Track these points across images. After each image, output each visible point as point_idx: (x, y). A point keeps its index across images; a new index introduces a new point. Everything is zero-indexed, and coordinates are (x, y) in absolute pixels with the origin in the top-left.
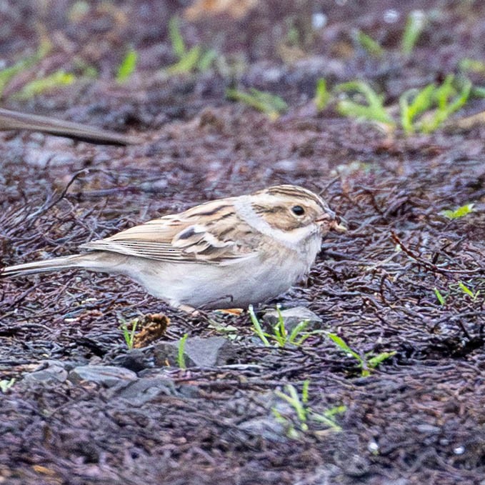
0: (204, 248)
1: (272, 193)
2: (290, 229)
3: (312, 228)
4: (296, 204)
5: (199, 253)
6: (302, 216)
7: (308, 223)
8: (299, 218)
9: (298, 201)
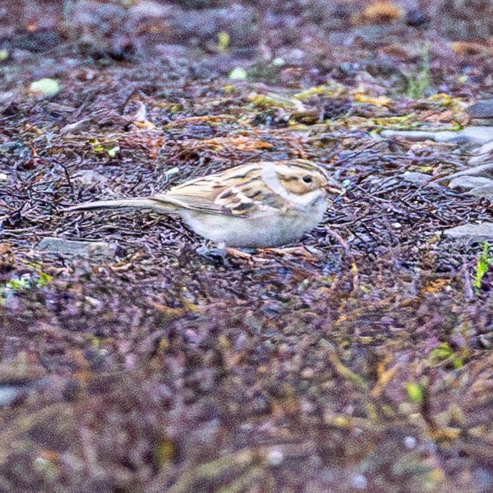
0: (237, 205)
1: (289, 165)
2: (301, 194)
3: (318, 193)
4: (306, 175)
5: (235, 209)
6: (310, 184)
7: (315, 189)
8: (307, 185)
9: (307, 173)
